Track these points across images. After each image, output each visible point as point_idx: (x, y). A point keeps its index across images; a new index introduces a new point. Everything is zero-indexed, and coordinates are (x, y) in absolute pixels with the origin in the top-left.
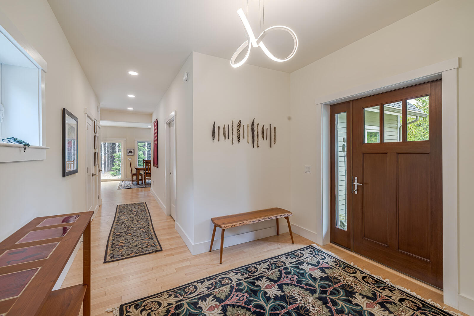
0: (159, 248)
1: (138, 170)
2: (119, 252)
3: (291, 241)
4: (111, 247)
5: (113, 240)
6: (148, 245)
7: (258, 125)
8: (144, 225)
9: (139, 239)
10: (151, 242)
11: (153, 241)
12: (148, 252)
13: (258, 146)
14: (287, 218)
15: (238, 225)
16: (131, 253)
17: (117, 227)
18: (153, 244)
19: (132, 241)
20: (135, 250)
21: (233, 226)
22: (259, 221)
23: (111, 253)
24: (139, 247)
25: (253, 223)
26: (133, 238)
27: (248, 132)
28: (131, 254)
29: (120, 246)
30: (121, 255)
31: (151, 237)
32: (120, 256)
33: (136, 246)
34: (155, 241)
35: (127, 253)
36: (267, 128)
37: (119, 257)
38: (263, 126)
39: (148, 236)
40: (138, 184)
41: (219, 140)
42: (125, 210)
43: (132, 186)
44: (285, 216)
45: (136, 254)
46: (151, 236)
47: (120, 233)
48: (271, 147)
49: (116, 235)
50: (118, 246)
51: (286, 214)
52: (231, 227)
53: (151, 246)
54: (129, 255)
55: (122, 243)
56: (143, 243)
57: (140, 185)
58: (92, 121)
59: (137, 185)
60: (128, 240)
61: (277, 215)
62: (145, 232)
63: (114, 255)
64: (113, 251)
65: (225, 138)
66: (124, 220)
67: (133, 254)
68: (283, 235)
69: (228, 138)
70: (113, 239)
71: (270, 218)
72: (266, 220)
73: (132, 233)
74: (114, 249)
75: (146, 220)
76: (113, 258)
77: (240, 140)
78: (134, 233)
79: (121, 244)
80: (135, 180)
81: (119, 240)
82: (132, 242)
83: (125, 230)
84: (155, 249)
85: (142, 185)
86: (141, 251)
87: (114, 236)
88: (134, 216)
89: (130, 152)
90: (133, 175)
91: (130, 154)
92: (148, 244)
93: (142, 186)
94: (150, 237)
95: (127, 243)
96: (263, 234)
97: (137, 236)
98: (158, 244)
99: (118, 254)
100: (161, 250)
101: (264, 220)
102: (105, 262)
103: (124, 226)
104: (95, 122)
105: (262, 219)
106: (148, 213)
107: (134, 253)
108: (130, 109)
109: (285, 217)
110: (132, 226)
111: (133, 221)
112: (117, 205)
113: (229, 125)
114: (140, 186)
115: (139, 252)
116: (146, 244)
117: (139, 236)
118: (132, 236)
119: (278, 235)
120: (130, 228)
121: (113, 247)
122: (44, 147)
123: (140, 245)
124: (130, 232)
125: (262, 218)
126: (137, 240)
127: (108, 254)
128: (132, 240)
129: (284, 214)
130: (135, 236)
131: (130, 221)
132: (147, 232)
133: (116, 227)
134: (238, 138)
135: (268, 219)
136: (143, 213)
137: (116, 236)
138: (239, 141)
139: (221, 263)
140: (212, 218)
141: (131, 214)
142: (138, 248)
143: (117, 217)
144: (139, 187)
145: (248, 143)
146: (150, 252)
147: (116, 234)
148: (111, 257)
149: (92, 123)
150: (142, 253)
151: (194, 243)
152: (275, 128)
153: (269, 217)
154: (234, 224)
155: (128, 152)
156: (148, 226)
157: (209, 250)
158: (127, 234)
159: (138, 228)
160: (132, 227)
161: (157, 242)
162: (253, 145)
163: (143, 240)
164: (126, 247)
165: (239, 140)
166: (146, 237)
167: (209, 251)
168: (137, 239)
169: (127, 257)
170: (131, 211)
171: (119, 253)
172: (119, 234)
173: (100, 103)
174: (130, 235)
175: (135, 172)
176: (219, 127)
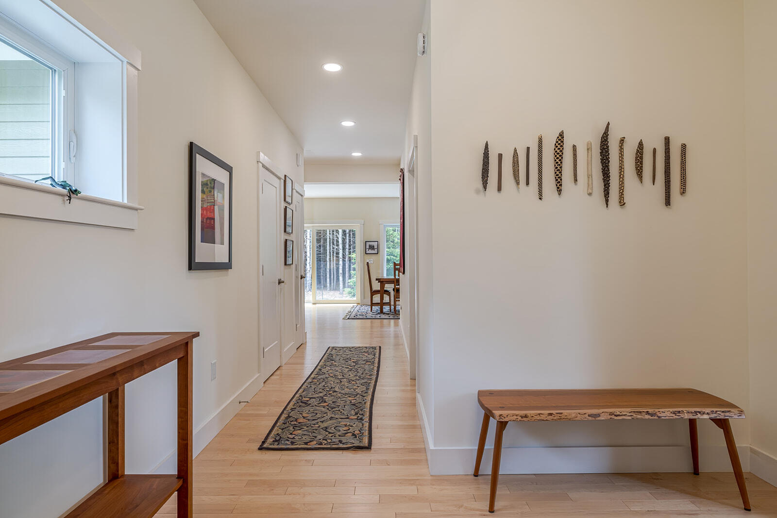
0: (365, 442)
1: (382, 282)
2: (291, 434)
3: (740, 501)
4: (283, 422)
5: (292, 409)
6: (349, 431)
7: (622, 141)
8: (359, 391)
9: (337, 416)
10: (356, 427)
11: (361, 424)
12: (341, 446)
13: (622, 204)
14: (723, 424)
15: (543, 417)
16: (311, 441)
17: (311, 387)
18: (357, 432)
19: (324, 417)
20: (320, 437)
21: (526, 416)
22: (613, 417)
23: (277, 434)
24: (330, 433)
25: (590, 418)
26: (328, 411)
27: (589, 163)
28: (309, 442)
29: (300, 423)
30: (293, 440)
31: (361, 416)
32: (289, 443)
33: (326, 429)
34: (365, 425)
35: (304, 438)
36: (655, 150)
37: (287, 444)
38: (641, 144)
39: (356, 414)
40: (382, 312)
41: (499, 189)
42: (338, 358)
43: (370, 315)
44: (713, 416)
45: (319, 444)
46: (362, 414)
47: (310, 398)
48: (668, 202)
49: (302, 402)
50: (295, 423)
51: (715, 410)
52: (520, 418)
53: (353, 435)
54: (306, 443)
55: (304, 417)
56: (340, 426)
57: (384, 313)
58: (279, 178)
59: (379, 313)
60: (317, 414)
61: (680, 409)
62: (354, 405)
63: (280, 437)
64: (282, 429)
65: (518, 183)
66: (327, 376)
67: (313, 444)
68: (715, 478)
69: (528, 184)
70: (293, 407)
71: (652, 415)
72: (639, 417)
73: (331, 402)
74: (286, 426)
75: (366, 380)
76: (277, 443)
77: (563, 188)
78: (333, 402)
79: (301, 420)
80: (377, 304)
81: (303, 411)
82: (322, 419)
83: (321, 395)
84: (357, 444)
85: (388, 314)
86: (329, 441)
87: (298, 403)
88: (348, 370)
89: (372, 247)
90: (373, 293)
91: (370, 251)
92: (349, 429)
93: (387, 317)
94: (359, 415)
95: (314, 420)
96: (638, 461)
97: (337, 409)
98: (366, 433)
99: (288, 438)
100: (368, 448)
101: (630, 418)
102: (261, 449)
103: (324, 386)
104: (285, 181)
105: (625, 412)
106: (376, 369)
107: (315, 442)
108: (357, 154)
109: (715, 421)
110: (336, 389)
111: (342, 380)
112: (329, 348)
113: (528, 148)
114: (383, 316)
115: (326, 442)
116: (345, 429)
117: (339, 411)
118: (328, 409)
119: (696, 471)
120: (331, 392)
121: (286, 423)
122: (130, 205)
123: (333, 429)
124: (326, 400)
125: (625, 410)
126: (331, 418)
127: (272, 435)
128: (325, 415)
129: (708, 410)
130: (332, 409)
131: (338, 379)
132: (357, 405)
133: (309, 386)
134: (557, 180)
135: (647, 417)
136: (367, 367)
137: (301, 404)
138: (559, 191)
139: (491, 511)
140: (479, 389)
141: (343, 366)
142: (327, 433)
143: (319, 367)
144: (381, 317)
145: (590, 194)
146: (345, 446)
147: (304, 399)
148: (273, 441)
149: (278, 184)
150: (329, 446)
151: (435, 447)
152: (684, 146)
153: (650, 411)
154: (530, 412)
155: (368, 247)
156: (366, 393)
157: (471, 471)
158: (320, 403)
159: (346, 394)
160: (336, 392)
161: (367, 428)
162: (607, 201)
163: (344, 420)
164: (307, 427)
165: (558, 188)
166: (351, 415)
167: (473, 473)
168: (333, 416)
169: (300, 447)
170: (346, 360)
171: (290, 436)
172: (308, 401)
173: (303, 149)
174: (325, 404)
175: (377, 286)
176: (500, 156)
